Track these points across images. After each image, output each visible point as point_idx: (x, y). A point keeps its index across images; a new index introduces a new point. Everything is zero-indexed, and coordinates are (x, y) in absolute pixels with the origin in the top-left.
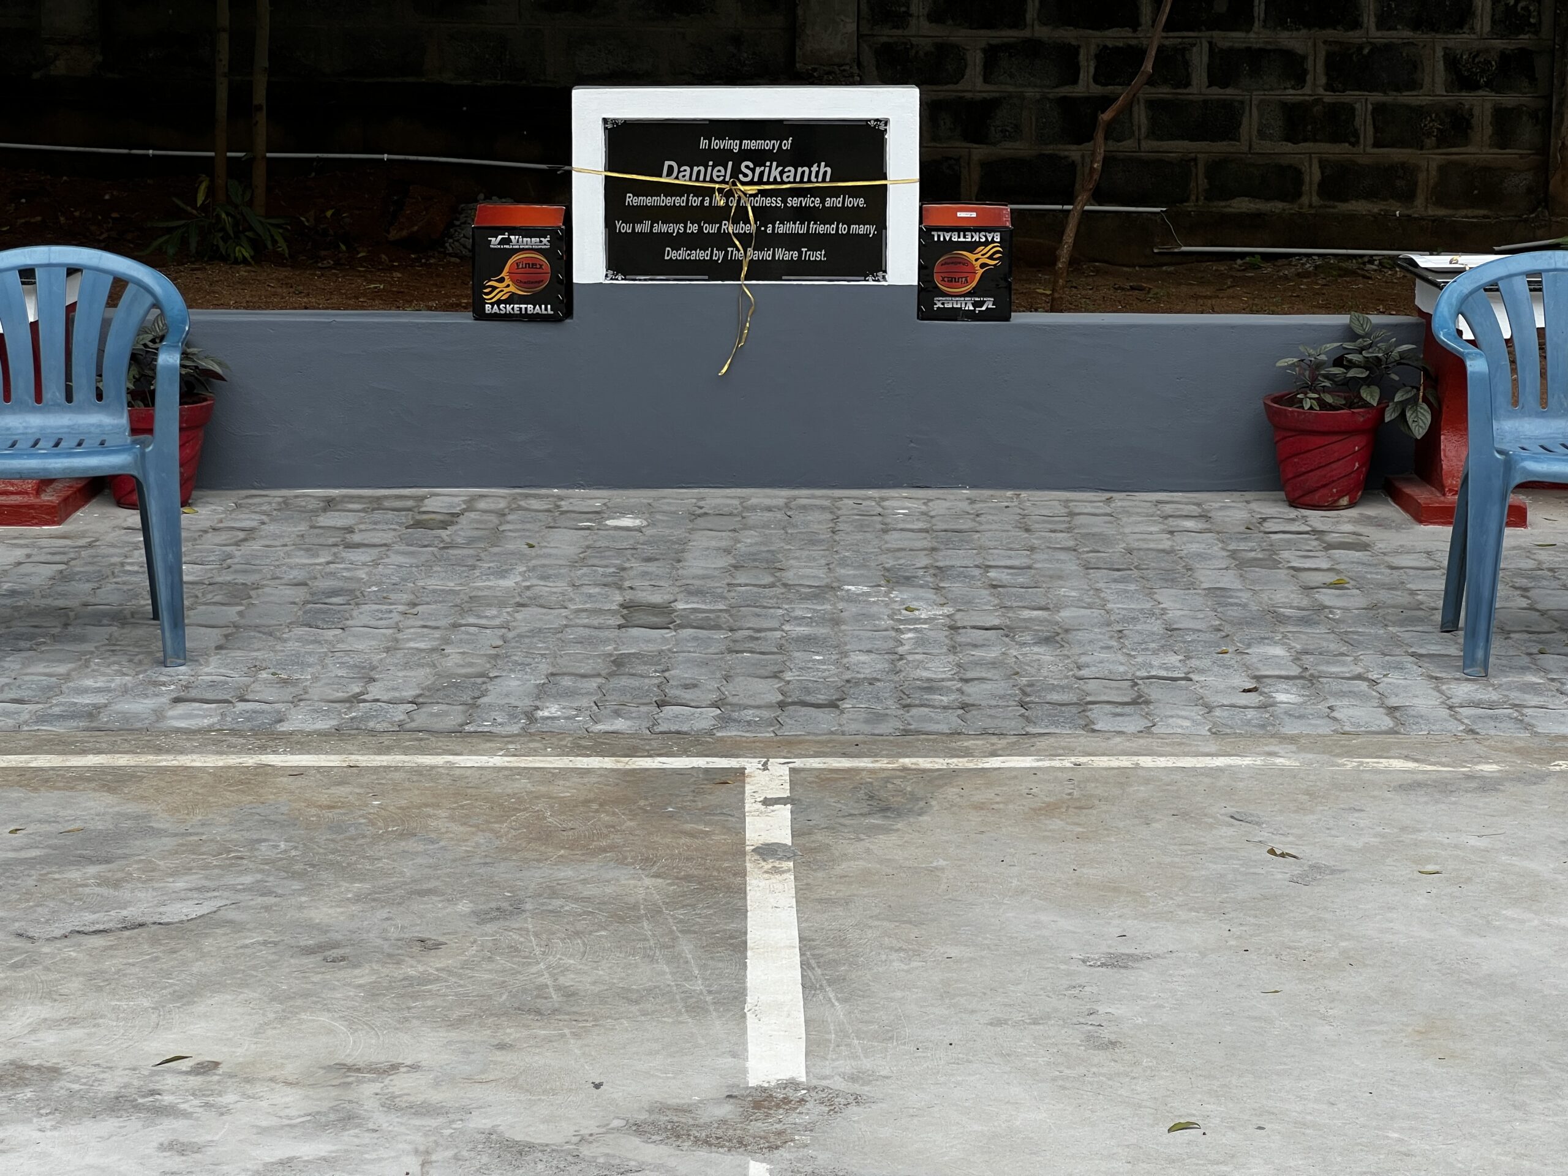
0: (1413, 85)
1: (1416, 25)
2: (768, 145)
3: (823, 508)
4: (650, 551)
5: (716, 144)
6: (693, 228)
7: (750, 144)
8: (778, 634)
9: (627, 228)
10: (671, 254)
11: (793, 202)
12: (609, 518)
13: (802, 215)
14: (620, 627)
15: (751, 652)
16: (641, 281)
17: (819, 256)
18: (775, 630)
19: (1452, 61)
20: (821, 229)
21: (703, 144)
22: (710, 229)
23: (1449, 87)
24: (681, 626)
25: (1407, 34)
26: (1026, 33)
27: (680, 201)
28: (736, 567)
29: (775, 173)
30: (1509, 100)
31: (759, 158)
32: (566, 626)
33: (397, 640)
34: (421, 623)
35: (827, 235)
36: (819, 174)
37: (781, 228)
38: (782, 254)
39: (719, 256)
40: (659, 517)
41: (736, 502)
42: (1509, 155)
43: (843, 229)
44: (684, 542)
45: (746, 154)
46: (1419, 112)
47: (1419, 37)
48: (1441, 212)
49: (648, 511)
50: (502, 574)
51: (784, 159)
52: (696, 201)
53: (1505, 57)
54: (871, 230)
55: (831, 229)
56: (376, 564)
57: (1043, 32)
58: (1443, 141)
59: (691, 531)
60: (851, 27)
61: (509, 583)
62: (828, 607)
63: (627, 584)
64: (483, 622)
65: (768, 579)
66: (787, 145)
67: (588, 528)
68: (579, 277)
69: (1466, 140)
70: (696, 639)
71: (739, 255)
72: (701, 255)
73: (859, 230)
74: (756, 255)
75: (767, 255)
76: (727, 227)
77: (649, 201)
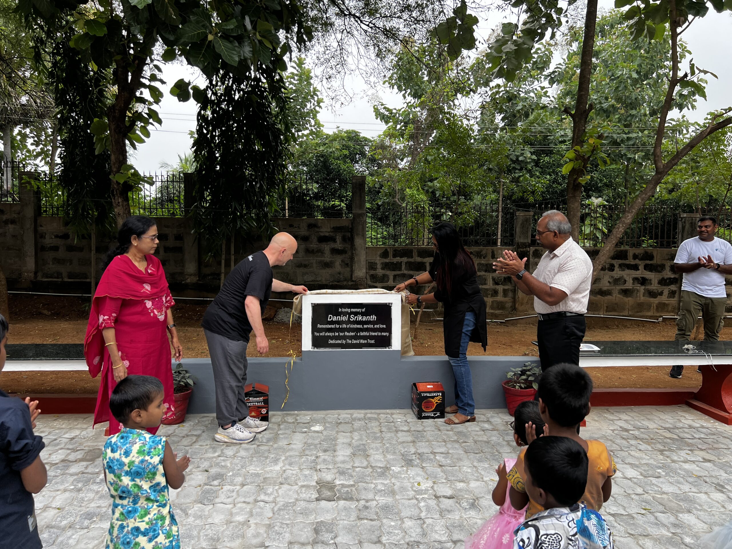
0: (485, 284)
1: (486, 271)
2: (358, 310)
3: (375, 419)
4: (325, 445)
5: (344, 310)
6: (337, 334)
7: (354, 310)
8: (375, 503)
9: (318, 334)
10: (331, 342)
11: (365, 326)
12: (313, 426)
13: (367, 330)
14: (317, 500)
15: (367, 519)
16: (322, 350)
17: (373, 342)
18: (372, 500)
19: (494, 279)
20: (373, 334)
21: (340, 310)
22: (341, 334)
23: (493, 284)
24: (339, 499)
25: (484, 273)
26: (402, 272)
27: (333, 326)
28: (354, 455)
29: (360, 318)
30: (506, 287)
31: (356, 314)
32: (297, 500)
33: (231, 514)
34: (243, 500)
35: (375, 336)
36: (373, 318)
37: (362, 334)
38: (362, 341)
39: (344, 342)
40: (327, 425)
41: (349, 416)
42: (507, 299)
43: (380, 334)
44: (335, 439)
45: (352, 313)
46: (487, 290)
47: (486, 274)
48: (492, 311)
49: (323, 421)
50: (276, 461)
51: (363, 314)
52: (338, 326)
53: (505, 278)
54: (388, 334)
55: (376, 334)
56: (234, 456)
57: (406, 272)
58: (492, 296)
59: (337, 432)
60: (364, 271)
61: (277, 468)
62: (388, 481)
63: (318, 467)
64: (266, 498)
65: (365, 464)
66: (364, 310)
67: (306, 432)
68: (303, 349)
69: (497, 296)
70: (345, 509)
71: (350, 342)
72: (339, 342)
73: (384, 334)
74: (355, 342)
75: (358, 342)
76: (347, 334)
77: (324, 326)
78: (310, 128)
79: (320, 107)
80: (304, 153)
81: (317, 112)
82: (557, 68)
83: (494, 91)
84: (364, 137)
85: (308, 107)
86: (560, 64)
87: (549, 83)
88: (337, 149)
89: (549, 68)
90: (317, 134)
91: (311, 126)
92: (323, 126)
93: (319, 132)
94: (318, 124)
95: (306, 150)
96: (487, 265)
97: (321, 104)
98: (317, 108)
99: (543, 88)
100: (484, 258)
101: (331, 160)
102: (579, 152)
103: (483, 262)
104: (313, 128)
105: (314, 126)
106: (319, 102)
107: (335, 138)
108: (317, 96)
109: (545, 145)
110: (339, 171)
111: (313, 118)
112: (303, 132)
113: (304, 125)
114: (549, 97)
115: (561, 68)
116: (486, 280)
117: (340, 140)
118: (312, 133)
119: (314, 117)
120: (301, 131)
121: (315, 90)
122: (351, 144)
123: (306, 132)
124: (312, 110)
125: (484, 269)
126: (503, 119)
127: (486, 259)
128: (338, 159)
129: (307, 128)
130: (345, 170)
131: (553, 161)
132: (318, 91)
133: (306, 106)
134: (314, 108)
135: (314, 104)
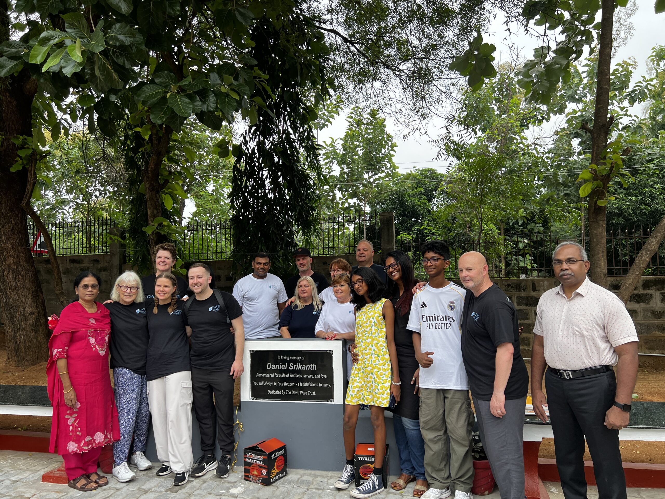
0: (527, 319)
1: (527, 305)
2: (297, 358)
5: (283, 358)
7: (293, 358)
9: (257, 384)
10: (270, 392)
11: (305, 376)
13: (308, 380)
16: (261, 401)
17: (313, 393)
20: (314, 385)
21: (279, 358)
22: (281, 384)
25: (525, 307)
27: (272, 375)
29: (300, 367)
31: (295, 362)
35: (315, 387)
36: (313, 367)
37: (302, 384)
38: (302, 393)
39: (283, 393)
43: (321, 385)
45: (291, 361)
51: (302, 362)
52: (277, 376)
54: (329, 385)
55: (317, 385)
66: (303, 358)
68: (243, 399)
71: (290, 393)
72: (278, 392)
73: (326, 385)
74: (294, 393)
75: (298, 393)
76: (286, 384)
77: (263, 375)
78: (386, 171)
79: (394, 151)
80: (379, 193)
81: (393, 156)
82: (637, 86)
83: (570, 116)
84: (439, 174)
85: (383, 152)
86: (640, 82)
87: (629, 103)
88: (409, 187)
89: (628, 88)
90: (393, 175)
91: (386, 169)
92: (398, 168)
93: (394, 173)
94: (394, 167)
95: (381, 190)
96: (527, 298)
97: (395, 148)
98: (392, 152)
99: (622, 109)
100: (524, 290)
101: (407, 198)
102: (595, 171)
103: (523, 294)
104: (389, 170)
105: (390, 169)
106: (393, 146)
107: (407, 177)
108: (391, 141)
109: (630, 165)
110: (414, 207)
111: (388, 162)
112: (379, 175)
113: (380, 168)
114: (630, 116)
115: (641, 86)
116: (527, 314)
117: (412, 179)
118: (388, 175)
119: (390, 161)
120: (377, 174)
121: (389, 136)
122: (427, 181)
123: (383, 175)
124: (386, 155)
125: (524, 302)
126: (580, 144)
127: (527, 291)
128: (413, 196)
129: (383, 171)
130: (420, 206)
131: (639, 181)
132: (391, 137)
133: (381, 151)
134: (389, 153)
135: (388, 149)
